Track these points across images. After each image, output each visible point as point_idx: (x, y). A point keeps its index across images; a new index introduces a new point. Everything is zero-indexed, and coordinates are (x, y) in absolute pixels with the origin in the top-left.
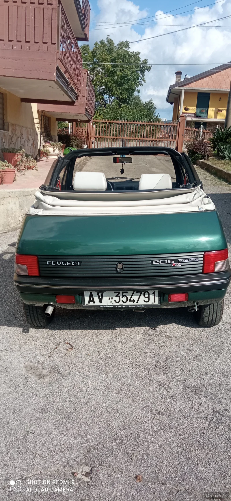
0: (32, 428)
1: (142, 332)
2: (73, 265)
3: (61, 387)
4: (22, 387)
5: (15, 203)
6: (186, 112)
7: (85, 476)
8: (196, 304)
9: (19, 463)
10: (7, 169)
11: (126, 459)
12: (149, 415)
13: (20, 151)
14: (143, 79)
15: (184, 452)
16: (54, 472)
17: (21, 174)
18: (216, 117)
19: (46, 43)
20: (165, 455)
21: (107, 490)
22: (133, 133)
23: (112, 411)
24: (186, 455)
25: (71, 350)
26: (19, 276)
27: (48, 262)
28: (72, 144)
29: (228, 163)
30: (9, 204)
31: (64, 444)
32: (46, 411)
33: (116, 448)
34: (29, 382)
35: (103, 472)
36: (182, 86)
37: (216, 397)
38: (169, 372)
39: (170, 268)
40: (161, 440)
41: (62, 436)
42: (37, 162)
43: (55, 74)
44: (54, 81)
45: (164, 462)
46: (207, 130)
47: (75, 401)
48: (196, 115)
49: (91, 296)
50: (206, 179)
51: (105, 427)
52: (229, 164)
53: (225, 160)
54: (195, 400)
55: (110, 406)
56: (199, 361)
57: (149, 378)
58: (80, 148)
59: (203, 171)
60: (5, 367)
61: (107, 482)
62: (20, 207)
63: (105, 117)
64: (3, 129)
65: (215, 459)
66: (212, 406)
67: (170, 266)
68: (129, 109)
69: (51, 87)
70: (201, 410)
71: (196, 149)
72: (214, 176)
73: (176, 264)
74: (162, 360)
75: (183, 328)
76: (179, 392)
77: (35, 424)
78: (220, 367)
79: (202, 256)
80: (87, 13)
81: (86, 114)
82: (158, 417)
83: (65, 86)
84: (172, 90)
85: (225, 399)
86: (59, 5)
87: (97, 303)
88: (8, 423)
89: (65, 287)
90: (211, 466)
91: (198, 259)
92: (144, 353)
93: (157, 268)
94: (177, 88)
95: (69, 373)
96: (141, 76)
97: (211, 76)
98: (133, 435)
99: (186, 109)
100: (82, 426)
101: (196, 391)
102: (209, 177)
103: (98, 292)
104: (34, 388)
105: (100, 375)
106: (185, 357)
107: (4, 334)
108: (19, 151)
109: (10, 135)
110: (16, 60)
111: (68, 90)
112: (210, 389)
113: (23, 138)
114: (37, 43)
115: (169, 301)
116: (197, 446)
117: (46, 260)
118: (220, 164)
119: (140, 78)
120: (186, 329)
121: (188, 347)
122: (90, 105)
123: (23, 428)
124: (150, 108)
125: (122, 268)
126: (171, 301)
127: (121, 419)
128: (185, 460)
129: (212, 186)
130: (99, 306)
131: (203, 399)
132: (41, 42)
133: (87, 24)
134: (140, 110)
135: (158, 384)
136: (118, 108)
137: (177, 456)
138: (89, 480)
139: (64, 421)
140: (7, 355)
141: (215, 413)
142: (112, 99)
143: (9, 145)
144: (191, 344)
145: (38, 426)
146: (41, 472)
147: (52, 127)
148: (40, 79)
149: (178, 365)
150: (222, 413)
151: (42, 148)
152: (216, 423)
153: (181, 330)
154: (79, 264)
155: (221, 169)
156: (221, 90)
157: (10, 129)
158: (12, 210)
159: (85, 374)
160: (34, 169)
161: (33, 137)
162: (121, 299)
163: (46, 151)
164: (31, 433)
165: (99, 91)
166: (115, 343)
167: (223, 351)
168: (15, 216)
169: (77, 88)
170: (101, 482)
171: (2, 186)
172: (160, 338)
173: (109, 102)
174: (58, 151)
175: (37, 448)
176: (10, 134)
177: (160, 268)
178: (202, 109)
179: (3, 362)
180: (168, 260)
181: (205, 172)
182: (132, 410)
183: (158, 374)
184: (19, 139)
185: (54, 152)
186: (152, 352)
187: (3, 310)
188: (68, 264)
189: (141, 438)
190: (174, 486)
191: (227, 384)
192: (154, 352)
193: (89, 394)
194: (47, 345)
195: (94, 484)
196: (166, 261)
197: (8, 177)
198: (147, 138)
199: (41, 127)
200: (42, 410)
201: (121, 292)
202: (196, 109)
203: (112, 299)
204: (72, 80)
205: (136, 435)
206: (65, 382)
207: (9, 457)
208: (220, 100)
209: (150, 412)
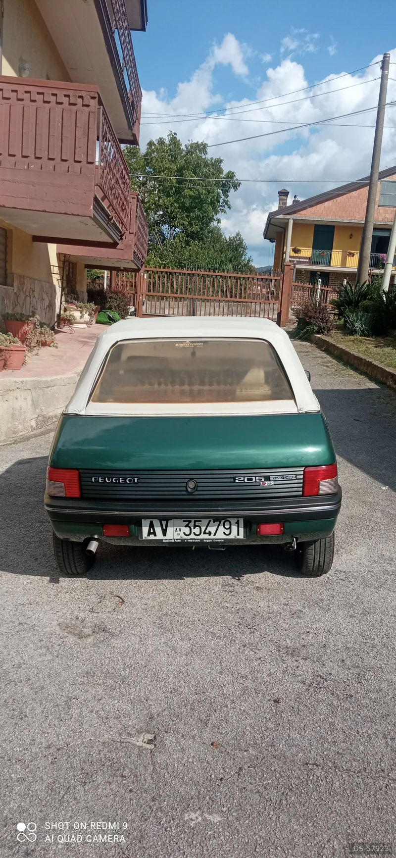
0: (75, 693)
1: (221, 583)
2: (128, 482)
3: (110, 647)
4: (57, 648)
5: (26, 399)
6: (296, 255)
7: (147, 743)
8: (295, 539)
9: (61, 730)
10: (12, 346)
11: (199, 725)
12: (230, 678)
13: (32, 318)
14: (226, 202)
15: (273, 718)
16: (108, 740)
17: (32, 353)
18: (344, 263)
19: (80, 162)
20: (249, 721)
21: (176, 756)
22: (209, 288)
23: (181, 674)
24: (275, 721)
25: (122, 605)
26: (53, 497)
27: (93, 478)
28: (111, 305)
29: (359, 341)
30: (16, 400)
31: (118, 711)
32: (93, 674)
33: (186, 714)
34: (66, 642)
35: (170, 739)
36: (289, 214)
37: (318, 659)
38: (258, 631)
39: (258, 487)
40: (245, 705)
41: (116, 702)
42: (55, 334)
43: (92, 207)
44: (90, 217)
45: (247, 728)
46: (328, 287)
47: (131, 663)
48: (311, 261)
49: (152, 526)
50: (325, 365)
51: (171, 692)
52: (361, 341)
53: (355, 336)
54: (291, 663)
55: (178, 670)
56: (299, 617)
57: (231, 638)
58: (123, 311)
59: (321, 352)
60: (31, 625)
61: (176, 748)
62: (32, 405)
63: (164, 261)
64: (5, 284)
65: (312, 725)
66: (313, 669)
67: (259, 485)
68: (202, 249)
69: (83, 222)
70: (298, 674)
71: (311, 317)
72: (338, 361)
73: (266, 482)
74: (248, 617)
75: (278, 578)
76: (270, 653)
77: (79, 689)
78: (326, 625)
79: (302, 473)
80: (136, 103)
81: (134, 260)
82: (241, 681)
83: (104, 222)
84: (272, 220)
85: (331, 661)
86: (99, 107)
87: (159, 536)
88: (43, 688)
89: (116, 513)
90: (307, 732)
91: (296, 477)
92: (223, 607)
93: (242, 488)
94: (281, 216)
95: (120, 632)
96: (223, 197)
97: (335, 200)
98: (208, 701)
99: (296, 251)
100: (142, 691)
101: (292, 652)
102: (330, 362)
103: (161, 519)
104: (74, 650)
105: (163, 634)
106: (280, 613)
107: (25, 584)
108: (30, 319)
109: (15, 293)
110: (33, 186)
111: (109, 227)
112: (311, 650)
113: (34, 297)
114: (66, 161)
115: (258, 533)
116: (290, 712)
117: (91, 475)
118: (348, 341)
119: (221, 201)
120: (283, 579)
121: (284, 601)
122: (140, 247)
123: (64, 693)
124: (237, 247)
125: (194, 488)
126: (261, 533)
127: (192, 683)
128: (275, 727)
129: (334, 377)
130: (162, 540)
131: (302, 662)
132: (71, 160)
133: (137, 119)
134: (220, 251)
135: (241, 645)
136: (185, 247)
137: (265, 722)
138: (153, 747)
139: (118, 685)
140: (32, 610)
141: (316, 677)
142: (175, 233)
143: (13, 309)
144: (290, 597)
145: (83, 691)
146: (90, 740)
147: (78, 279)
148: (69, 213)
149: (270, 622)
150: (325, 677)
151: (62, 312)
152: (316, 687)
153: (277, 580)
154: (136, 481)
155: (348, 350)
156: (353, 221)
157: (16, 284)
158: (21, 409)
159: (143, 633)
160: (51, 345)
161: (49, 295)
162: (193, 531)
163: (70, 316)
164: (74, 698)
165: (154, 218)
166: (183, 596)
167: (333, 606)
168: (25, 419)
169: (122, 224)
170: (168, 749)
171: (5, 372)
172: (247, 590)
173: (170, 237)
174: (89, 317)
175: (84, 714)
176: (15, 291)
177: (245, 488)
178: (321, 251)
179: (28, 619)
180: (256, 477)
181: (324, 355)
182: (207, 673)
183: (243, 633)
184: (29, 298)
185: (82, 319)
186: (235, 607)
187: (19, 554)
188: (121, 482)
189: (219, 703)
190: (260, 753)
191: (335, 645)
192: (238, 607)
193: (149, 655)
194: (86, 598)
195: (159, 750)
196: (254, 478)
197: (14, 358)
198: (231, 297)
199: (62, 280)
200: (87, 673)
201: (193, 521)
202: (313, 251)
203: (180, 531)
204: (116, 213)
205: (212, 700)
206: (117, 642)
207: (49, 725)
208: (351, 238)
209: (230, 675)
